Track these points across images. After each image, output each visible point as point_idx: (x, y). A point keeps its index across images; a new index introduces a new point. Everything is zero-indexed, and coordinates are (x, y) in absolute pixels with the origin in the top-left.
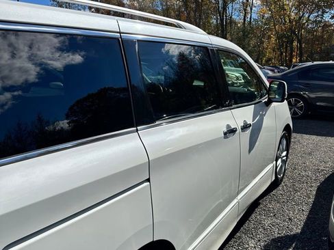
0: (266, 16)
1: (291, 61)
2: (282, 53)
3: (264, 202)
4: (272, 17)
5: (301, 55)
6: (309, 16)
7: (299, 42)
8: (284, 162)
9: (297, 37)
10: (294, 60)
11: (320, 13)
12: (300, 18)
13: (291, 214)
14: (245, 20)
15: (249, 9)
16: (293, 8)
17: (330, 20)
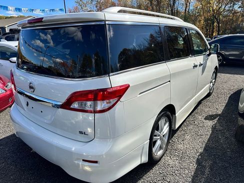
0: (198, 7)
1: (212, 35)
2: (207, 30)
3: (204, 102)
4: (202, 8)
5: (219, 31)
6: (225, 7)
7: (218, 23)
8: (213, 85)
9: (217, 20)
10: (214, 34)
11: (232, 5)
12: (219, 8)
13: (217, 107)
14: (186, 10)
15: (188, 3)
16: (216, 3)
17: (238, 9)
